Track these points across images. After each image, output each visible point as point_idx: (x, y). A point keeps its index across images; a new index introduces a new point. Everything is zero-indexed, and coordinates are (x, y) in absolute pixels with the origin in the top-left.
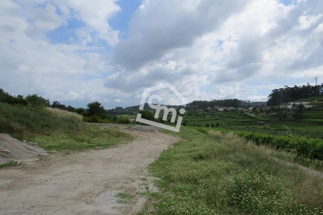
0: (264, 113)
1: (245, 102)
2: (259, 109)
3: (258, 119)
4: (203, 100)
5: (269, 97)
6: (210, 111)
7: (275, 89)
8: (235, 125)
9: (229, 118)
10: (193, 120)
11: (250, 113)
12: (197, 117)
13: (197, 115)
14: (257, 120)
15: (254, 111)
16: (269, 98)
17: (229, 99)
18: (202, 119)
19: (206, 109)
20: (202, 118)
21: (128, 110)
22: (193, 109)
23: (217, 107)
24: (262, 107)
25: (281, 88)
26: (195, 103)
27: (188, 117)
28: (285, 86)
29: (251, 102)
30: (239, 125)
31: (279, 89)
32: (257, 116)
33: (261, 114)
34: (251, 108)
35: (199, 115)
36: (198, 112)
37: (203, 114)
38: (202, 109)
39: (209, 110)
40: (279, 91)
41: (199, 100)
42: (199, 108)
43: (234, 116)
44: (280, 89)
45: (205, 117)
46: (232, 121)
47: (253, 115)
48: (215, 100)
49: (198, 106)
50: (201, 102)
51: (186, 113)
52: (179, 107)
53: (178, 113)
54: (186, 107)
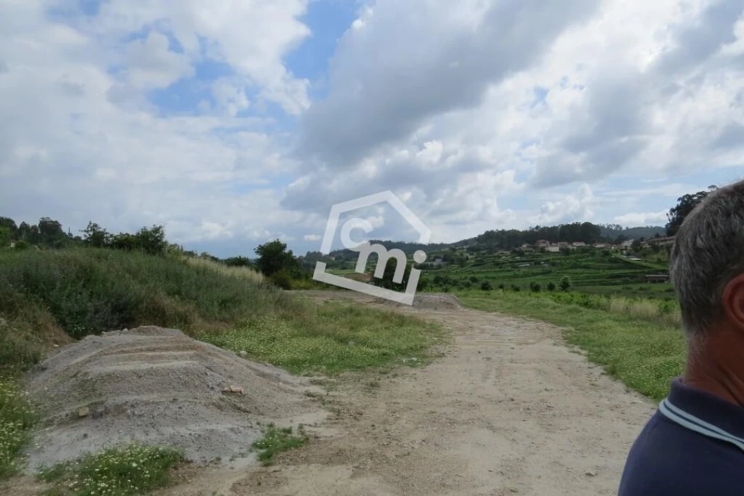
0: (663, 254)
1: (609, 229)
2: (649, 244)
3: (649, 268)
4: (507, 229)
5: (671, 214)
6: (527, 254)
7: (685, 194)
8: (595, 285)
9: (576, 268)
10: (490, 275)
11: (628, 255)
12: (497, 269)
13: (497, 264)
14: (646, 270)
15: (637, 249)
16: (671, 218)
17: (571, 223)
18: (511, 274)
19: (517, 249)
20: (510, 271)
21: (336, 259)
22: (485, 251)
23: (544, 242)
24: (656, 239)
25: (701, 191)
26: (489, 236)
27: (476, 269)
28: (710, 185)
29: (624, 228)
30: (601, 284)
31: (695, 194)
32: (646, 261)
33: (655, 256)
34: (628, 243)
35: (503, 263)
36: (499, 257)
37: (510, 262)
38: (508, 250)
39: (526, 251)
40: (696, 198)
41: (500, 229)
42: (501, 246)
43: (590, 263)
44: (699, 193)
45: (516, 267)
46: (585, 275)
47: (634, 259)
48: (537, 227)
49: (497, 244)
50: (503, 232)
51: (471, 259)
52: (454, 247)
53: (452, 262)
54: (468, 247)
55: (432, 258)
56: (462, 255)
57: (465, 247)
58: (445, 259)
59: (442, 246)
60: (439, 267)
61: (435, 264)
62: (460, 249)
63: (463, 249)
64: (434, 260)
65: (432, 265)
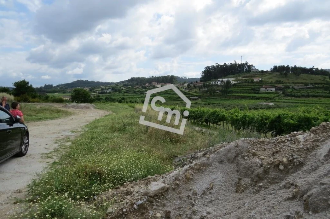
0: (197, 89)
1: (182, 78)
2: (193, 85)
3: (192, 94)
4: (141, 77)
5: (202, 74)
6: (148, 88)
7: (207, 66)
8: (171, 101)
9: (166, 94)
10: (131, 97)
11: (186, 89)
12: (135, 94)
13: (135, 92)
14: (191, 95)
15: (189, 86)
16: (202, 75)
17: (166, 75)
18: (140, 96)
19: (144, 86)
20: (140, 95)
21: (60, 88)
22: (130, 86)
23: (155, 83)
24: (196, 83)
25: (212, 65)
26: (133, 80)
27: (126, 94)
28: (216, 63)
29: (187, 78)
30: (174, 100)
31: (210, 66)
32: (191, 92)
33: (195, 90)
34: (186, 85)
35: (137, 92)
36: (136, 89)
37: (141, 91)
38: (140, 86)
39: (147, 87)
40: (210, 68)
41: (138, 77)
42: (137, 84)
43: (171, 92)
44: (211, 66)
45: (142, 93)
46: (168, 97)
47: (187, 91)
48: (153, 77)
49: (136, 83)
50: (139, 78)
51: (124, 89)
52: (117, 84)
53: (116, 91)
54: (123, 84)
55: (107, 89)
56: (121, 88)
57: (122, 84)
58: (112, 89)
59: (112, 83)
60: (110, 93)
61: (108, 91)
62: (120, 85)
63: (121, 85)
64: (108, 90)
65: (106, 92)
